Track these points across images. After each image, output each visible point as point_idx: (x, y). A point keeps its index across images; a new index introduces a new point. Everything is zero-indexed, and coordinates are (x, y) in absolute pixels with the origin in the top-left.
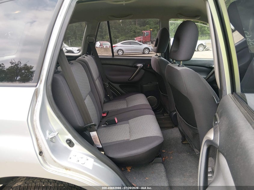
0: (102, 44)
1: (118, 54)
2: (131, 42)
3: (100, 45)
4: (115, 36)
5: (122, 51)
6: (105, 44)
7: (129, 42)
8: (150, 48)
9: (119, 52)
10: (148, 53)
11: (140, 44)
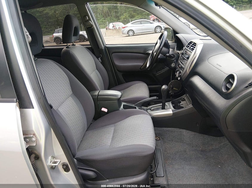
0: (114, 26)
1: (129, 35)
2: (141, 21)
3: (113, 27)
4: (131, 16)
5: (132, 32)
6: (118, 25)
7: (139, 21)
8: (162, 26)
9: (129, 33)
10: (159, 31)
11: (151, 23)
